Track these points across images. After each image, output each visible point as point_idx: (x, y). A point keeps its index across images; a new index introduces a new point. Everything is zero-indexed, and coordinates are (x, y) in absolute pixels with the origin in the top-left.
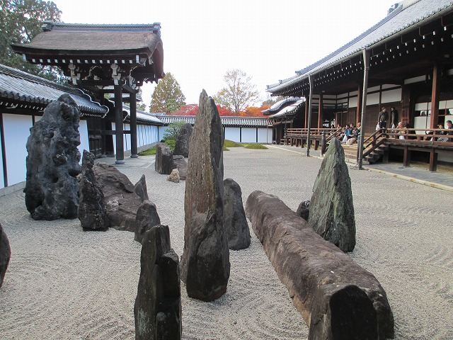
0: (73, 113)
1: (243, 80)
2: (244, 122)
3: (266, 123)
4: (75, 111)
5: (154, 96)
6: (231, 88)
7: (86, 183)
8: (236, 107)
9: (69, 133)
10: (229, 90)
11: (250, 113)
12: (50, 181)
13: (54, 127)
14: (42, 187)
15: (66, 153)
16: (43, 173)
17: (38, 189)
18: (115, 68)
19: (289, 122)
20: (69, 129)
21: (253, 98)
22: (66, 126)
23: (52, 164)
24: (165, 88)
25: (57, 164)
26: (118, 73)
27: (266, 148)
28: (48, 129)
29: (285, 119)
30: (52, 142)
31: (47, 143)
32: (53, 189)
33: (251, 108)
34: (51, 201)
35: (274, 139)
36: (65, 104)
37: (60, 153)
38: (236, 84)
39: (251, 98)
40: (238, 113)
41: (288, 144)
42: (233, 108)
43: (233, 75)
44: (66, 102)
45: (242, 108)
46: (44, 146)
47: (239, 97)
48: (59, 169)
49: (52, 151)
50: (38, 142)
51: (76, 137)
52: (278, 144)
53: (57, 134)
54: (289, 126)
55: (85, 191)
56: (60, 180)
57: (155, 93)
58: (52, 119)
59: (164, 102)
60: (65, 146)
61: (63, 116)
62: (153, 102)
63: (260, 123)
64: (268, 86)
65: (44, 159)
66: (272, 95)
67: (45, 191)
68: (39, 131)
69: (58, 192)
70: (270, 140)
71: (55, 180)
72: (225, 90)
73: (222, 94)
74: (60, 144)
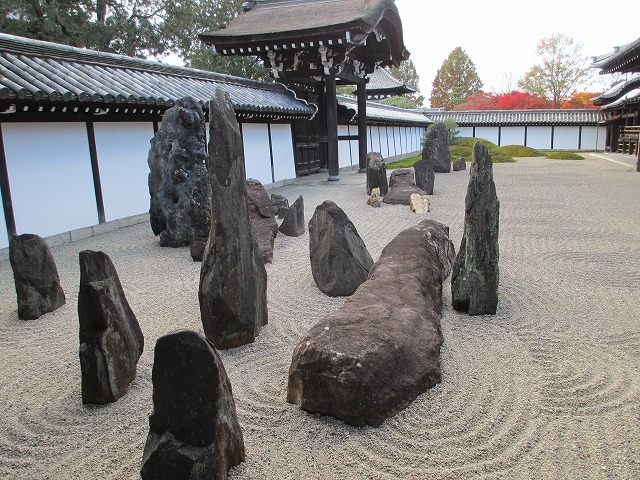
0: (193, 120)
1: (569, 50)
2: (559, 118)
3: (595, 118)
4: (195, 118)
5: (436, 83)
6: (546, 64)
7: (192, 204)
8: (555, 94)
9: (191, 144)
10: (543, 67)
11: (576, 103)
12: (171, 201)
13: (173, 136)
14: (164, 209)
15: (187, 168)
16: (163, 192)
17: (160, 211)
18: (323, 52)
19: (632, 115)
20: (190, 140)
21: (583, 77)
22: (187, 136)
23: (171, 181)
24: (452, 71)
25: (176, 182)
26: (328, 58)
27: (583, 158)
28: (166, 141)
29: (626, 111)
30: (170, 156)
31: (166, 157)
32: (174, 212)
33: (581, 94)
34: (173, 226)
35: (608, 144)
36: (184, 109)
37: (178, 168)
38: (556, 57)
39: (580, 79)
40: (557, 105)
41: (625, 152)
42: (550, 96)
43: (551, 44)
44: (186, 107)
45: (567, 95)
46: (162, 160)
47: (560, 78)
48: (178, 187)
49: (170, 167)
50: (157, 157)
51: (199, 149)
52: (614, 151)
53: (175, 145)
54: (631, 121)
55: (191, 213)
56: (180, 200)
57: (437, 78)
58: (171, 129)
59: (451, 91)
60: (186, 160)
61: (183, 124)
62: (435, 92)
63: (586, 118)
64: (595, 59)
65: (163, 175)
66: (601, 73)
67: (166, 213)
68: (158, 142)
69: (179, 215)
70: (602, 145)
71: (176, 200)
72: (536, 69)
73: (532, 74)
74: (178, 156)
